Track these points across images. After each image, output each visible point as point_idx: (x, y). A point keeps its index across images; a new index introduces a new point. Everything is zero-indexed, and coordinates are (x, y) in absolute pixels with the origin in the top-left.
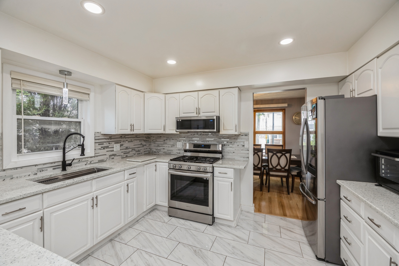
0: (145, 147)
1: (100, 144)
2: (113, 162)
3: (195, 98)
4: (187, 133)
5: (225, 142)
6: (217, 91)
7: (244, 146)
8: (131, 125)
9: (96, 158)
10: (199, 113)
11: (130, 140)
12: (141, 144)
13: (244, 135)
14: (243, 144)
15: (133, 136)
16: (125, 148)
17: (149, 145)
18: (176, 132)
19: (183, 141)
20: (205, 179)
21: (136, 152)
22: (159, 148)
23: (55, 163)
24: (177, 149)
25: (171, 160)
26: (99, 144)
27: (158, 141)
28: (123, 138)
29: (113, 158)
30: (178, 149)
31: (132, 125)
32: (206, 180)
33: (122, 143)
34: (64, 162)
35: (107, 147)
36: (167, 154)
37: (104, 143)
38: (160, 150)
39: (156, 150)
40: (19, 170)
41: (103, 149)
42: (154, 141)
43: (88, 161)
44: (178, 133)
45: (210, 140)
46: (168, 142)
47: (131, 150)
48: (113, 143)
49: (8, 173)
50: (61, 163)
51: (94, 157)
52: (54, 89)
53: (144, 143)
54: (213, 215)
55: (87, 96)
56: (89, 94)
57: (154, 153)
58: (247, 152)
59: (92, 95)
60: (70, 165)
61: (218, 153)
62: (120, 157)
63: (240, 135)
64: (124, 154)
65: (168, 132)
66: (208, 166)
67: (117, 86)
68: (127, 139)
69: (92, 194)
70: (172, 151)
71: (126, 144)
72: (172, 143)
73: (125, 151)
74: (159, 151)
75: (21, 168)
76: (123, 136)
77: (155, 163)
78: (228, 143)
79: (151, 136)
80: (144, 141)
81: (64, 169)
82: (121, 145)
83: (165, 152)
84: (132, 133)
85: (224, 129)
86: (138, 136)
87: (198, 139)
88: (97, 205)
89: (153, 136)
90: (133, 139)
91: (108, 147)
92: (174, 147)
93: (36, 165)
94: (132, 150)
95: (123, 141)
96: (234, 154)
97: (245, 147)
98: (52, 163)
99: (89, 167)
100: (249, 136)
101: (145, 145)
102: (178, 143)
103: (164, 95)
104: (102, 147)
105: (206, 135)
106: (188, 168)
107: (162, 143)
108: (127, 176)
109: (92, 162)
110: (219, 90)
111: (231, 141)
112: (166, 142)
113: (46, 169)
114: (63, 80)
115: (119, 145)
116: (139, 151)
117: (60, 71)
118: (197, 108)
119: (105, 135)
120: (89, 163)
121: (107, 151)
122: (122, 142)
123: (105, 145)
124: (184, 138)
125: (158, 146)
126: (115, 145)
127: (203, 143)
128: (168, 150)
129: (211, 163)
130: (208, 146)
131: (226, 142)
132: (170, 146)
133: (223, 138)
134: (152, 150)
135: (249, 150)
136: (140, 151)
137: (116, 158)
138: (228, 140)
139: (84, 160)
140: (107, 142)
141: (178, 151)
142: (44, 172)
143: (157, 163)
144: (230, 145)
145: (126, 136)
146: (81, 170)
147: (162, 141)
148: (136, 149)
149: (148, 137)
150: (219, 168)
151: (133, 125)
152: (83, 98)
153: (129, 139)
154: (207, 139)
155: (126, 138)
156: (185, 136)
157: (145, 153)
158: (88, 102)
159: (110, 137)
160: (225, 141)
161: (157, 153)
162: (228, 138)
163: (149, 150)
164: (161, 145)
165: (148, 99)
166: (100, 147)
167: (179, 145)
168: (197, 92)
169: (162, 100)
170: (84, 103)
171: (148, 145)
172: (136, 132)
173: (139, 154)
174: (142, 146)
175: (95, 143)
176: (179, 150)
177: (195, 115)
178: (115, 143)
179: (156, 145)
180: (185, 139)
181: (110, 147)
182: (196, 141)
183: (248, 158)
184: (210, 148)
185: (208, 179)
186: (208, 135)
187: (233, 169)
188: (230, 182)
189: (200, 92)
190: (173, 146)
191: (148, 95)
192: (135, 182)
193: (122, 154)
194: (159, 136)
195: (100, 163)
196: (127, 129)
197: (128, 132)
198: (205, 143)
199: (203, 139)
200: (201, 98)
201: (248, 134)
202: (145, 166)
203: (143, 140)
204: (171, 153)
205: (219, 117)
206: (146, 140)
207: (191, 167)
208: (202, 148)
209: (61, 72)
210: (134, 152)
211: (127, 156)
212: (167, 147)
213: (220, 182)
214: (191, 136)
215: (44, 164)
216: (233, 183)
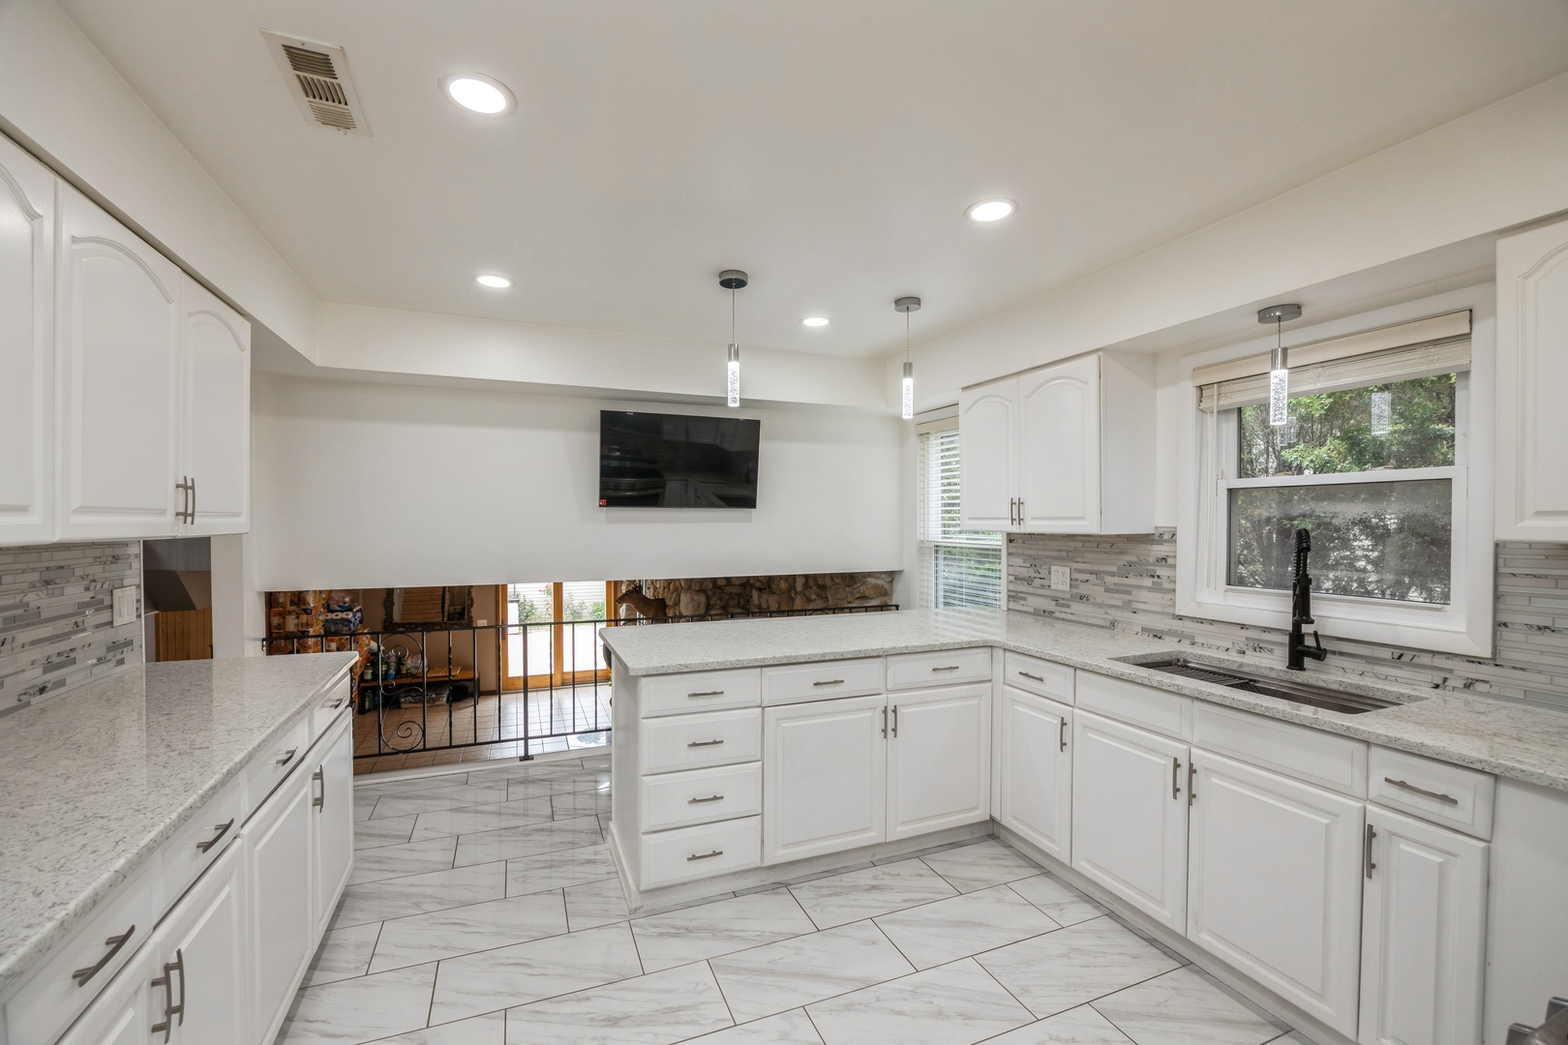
9: (1508, 672)
34: (1296, 634)
40: (1206, 627)
51: (1496, 662)
56: (1469, 335)
60: (1319, 654)
75: (1212, 622)
81: (1296, 662)
93: (1243, 626)
109: (1481, 687)
113: (1270, 647)
139: (1425, 660)
142: (1263, 654)
146: (1354, 691)
152: (1433, 367)
215: (1265, 630)
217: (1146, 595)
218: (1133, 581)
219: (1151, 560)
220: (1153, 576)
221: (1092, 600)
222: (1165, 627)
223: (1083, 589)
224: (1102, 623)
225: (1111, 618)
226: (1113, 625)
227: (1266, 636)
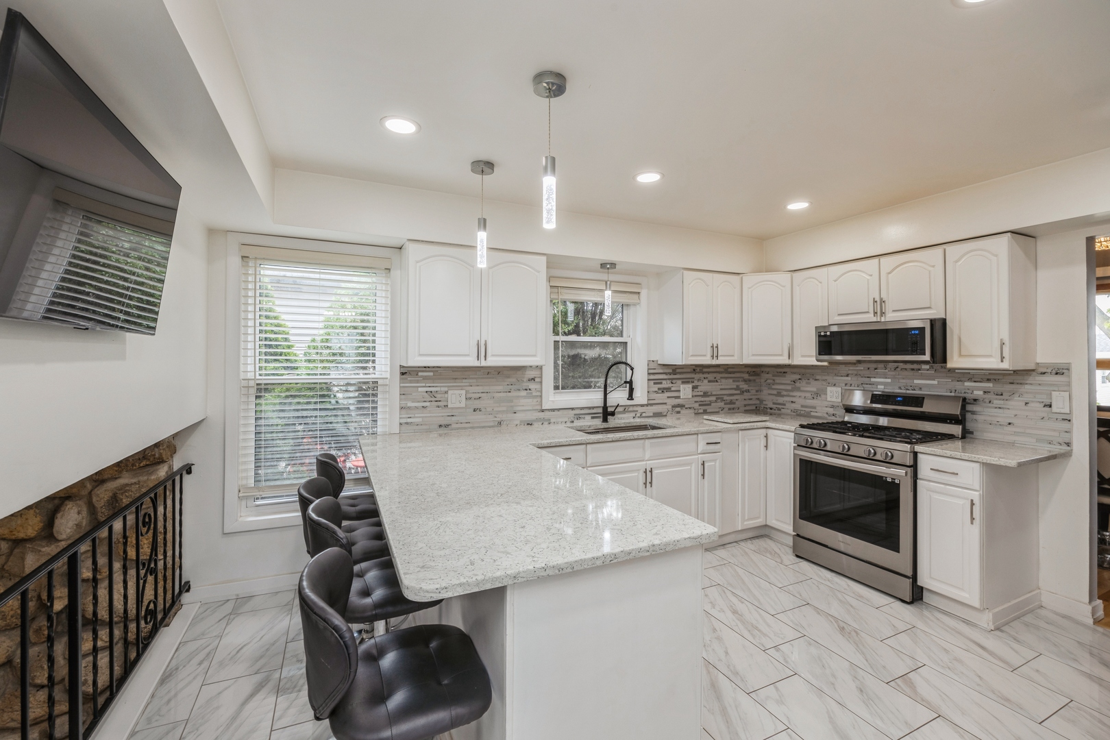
0: (746, 395)
1: (657, 382)
2: (679, 419)
3: (871, 275)
4: (855, 364)
5: (975, 392)
6: (939, 250)
7: (1050, 406)
8: (712, 347)
9: (649, 407)
10: (883, 313)
11: (712, 379)
12: (737, 388)
13: (1049, 371)
14: (1048, 402)
15: (718, 369)
16: (702, 394)
17: (757, 391)
18: (818, 360)
19: (844, 385)
20: (889, 480)
21: (725, 404)
22: (781, 400)
23: (593, 408)
24: (826, 403)
25: (802, 426)
26: (655, 383)
27: (777, 381)
28: (699, 373)
29: (679, 412)
30: (831, 404)
31: (715, 345)
32: (893, 483)
33: (696, 383)
34: (605, 407)
35: (668, 390)
36: (797, 414)
37: (664, 382)
38: (784, 405)
39: (774, 403)
40: (556, 413)
41: (660, 392)
42: (769, 381)
43: (637, 411)
44: (826, 364)
45: (926, 384)
46: (802, 385)
47: (713, 398)
48: (679, 382)
49: (547, 415)
50: (600, 410)
51: (647, 405)
52: (593, 293)
53: (744, 386)
54: (914, 577)
55: (636, 296)
56: (639, 293)
57: (769, 410)
58: (1065, 425)
59: (644, 293)
60: (613, 414)
61: (950, 423)
62: (692, 411)
63: (1033, 370)
64: (700, 405)
65: (798, 360)
66: (901, 449)
67: (685, 272)
68: (706, 375)
69: (645, 463)
70: (815, 408)
71: (705, 386)
72: (814, 389)
73: (703, 399)
74: (780, 407)
75: (558, 410)
76: (698, 369)
77: (764, 430)
78: (986, 396)
79: (762, 369)
80: (745, 381)
81: (605, 420)
82: (694, 388)
83: (795, 411)
84: (715, 362)
85: (960, 355)
86: (730, 370)
87: (889, 380)
88: (651, 483)
89: (767, 369)
90: (718, 376)
91: (670, 388)
92: (819, 397)
93: (573, 409)
94: (717, 398)
95: (699, 380)
96: (1010, 428)
97: (1054, 409)
98: (590, 408)
99: (638, 421)
100: (1069, 376)
101: (748, 391)
102: (829, 389)
103: (789, 275)
104: (659, 389)
105: (913, 369)
106: (841, 448)
107: (789, 387)
108: (702, 446)
109: (644, 415)
110: (944, 246)
111: (999, 388)
112: (798, 384)
113: (583, 416)
114: (604, 276)
115: (690, 386)
116: (731, 402)
117: (601, 264)
118: (878, 299)
119: (664, 365)
120: (638, 415)
121: (668, 397)
122: (696, 382)
123: (665, 384)
124: (847, 375)
125: (779, 394)
126: (682, 387)
127: (904, 391)
128: (802, 406)
129: (906, 443)
130: (918, 401)
131: (981, 393)
132: (808, 395)
133: (970, 380)
134: (764, 402)
135: (1074, 421)
136: (734, 403)
137: (684, 411)
138: (990, 385)
139: (631, 409)
140: (669, 379)
141: (831, 411)
142: (581, 420)
143: (770, 432)
144: (995, 402)
145: (705, 370)
146: (628, 425)
147: (789, 382)
148: (725, 398)
149: (755, 371)
150: (931, 458)
151: (717, 347)
152: (630, 301)
153: (711, 377)
154: (916, 381)
155: (703, 373)
156: (850, 372)
157: (747, 408)
158: (638, 306)
159: (675, 371)
160: (978, 389)
161: (776, 411)
162: (989, 380)
163: (758, 402)
164: (785, 393)
165: (749, 288)
166: (655, 388)
167: (833, 394)
168: (876, 261)
169: (784, 287)
170: (632, 309)
171: (753, 392)
172: (722, 360)
173: (732, 408)
174: (738, 392)
175: (649, 380)
176: (833, 407)
177: (870, 317)
178: (683, 383)
179: (775, 392)
180: (849, 378)
181: (673, 389)
182: (882, 387)
183: (1068, 444)
184: (922, 407)
185: (897, 481)
186: (919, 370)
187: (977, 466)
188: (968, 499)
189: (883, 259)
190: (817, 395)
191: (749, 280)
192: (718, 461)
193: (696, 406)
194: (781, 370)
195: (656, 419)
196: (705, 356)
197: (707, 360)
198: (908, 392)
199: (904, 381)
200: (889, 273)
201: (1068, 369)
202: (740, 432)
203: (741, 379)
204: (812, 414)
205: (944, 322)
206: (750, 381)
207: (852, 446)
208: (898, 403)
209: (603, 265)
210: (721, 404)
211: (705, 412)
212: (802, 398)
213: (936, 496)
214: (867, 373)
215: (582, 408)
216: (976, 501)
217: (523, 401)
218: (513, 394)
219: (525, 380)
220: (526, 390)
221: (483, 410)
222: (534, 418)
223: (477, 404)
224: (492, 424)
225: (499, 419)
226: (500, 423)
227: (583, 412)
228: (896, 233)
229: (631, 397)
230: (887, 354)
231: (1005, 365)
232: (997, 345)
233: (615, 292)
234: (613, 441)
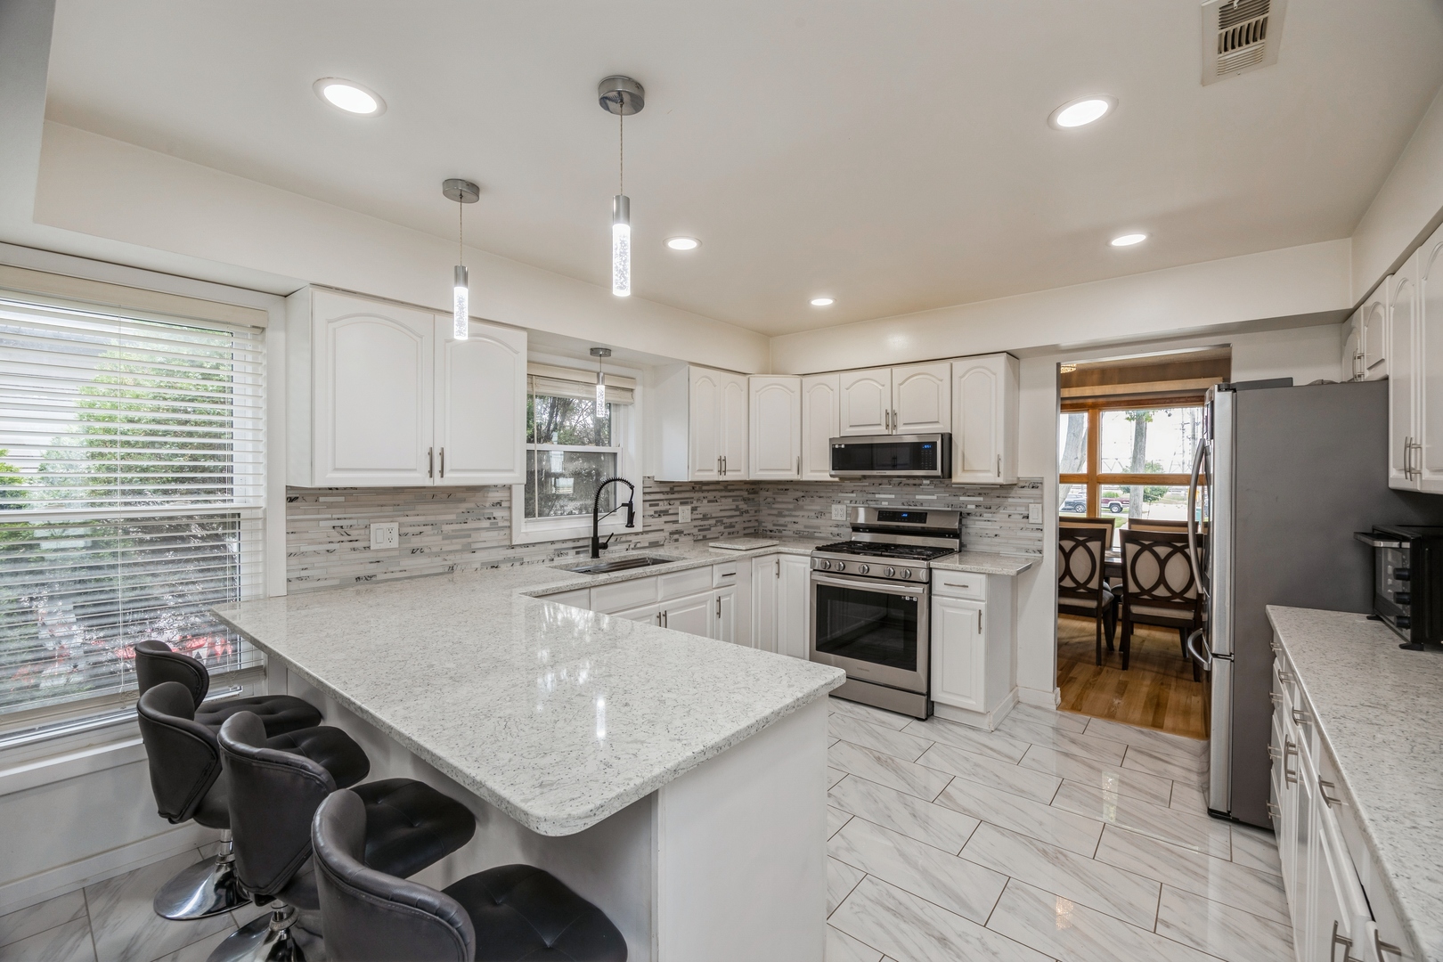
0: (746, 517)
1: (653, 503)
2: (677, 548)
3: (883, 386)
4: (860, 479)
5: (969, 507)
6: (946, 364)
7: (1028, 517)
8: (720, 460)
9: (645, 536)
10: (895, 427)
11: (712, 498)
12: (737, 509)
13: (1027, 485)
14: (1025, 513)
15: (718, 487)
16: (701, 516)
17: (756, 512)
18: (831, 476)
19: (849, 502)
20: (907, 598)
21: (725, 528)
22: (782, 520)
23: (578, 540)
24: (830, 523)
25: (818, 549)
26: (651, 505)
27: (779, 500)
28: (698, 491)
29: (677, 540)
30: (836, 523)
31: (723, 458)
32: (911, 601)
33: (695, 504)
34: (595, 538)
35: (665, 513)
36: (802, 537)
37: (661, 503)
38: (786, 526)
39: (774, 525)
40: (531, 548)
41: (657, 515)
42: (769, 500)
43: (631, 541)
44: (837, 479)
45: (928, 498)
46: (806, 503)
47: (712, 522)
48: (678, 502)
49: (518, 552)
50: (590, 542)
51: (642, 533)
52: (576, 387)
53: (743, 506)
54: (929, 694)
55: (629, 394)
56: (632, 390)
57: (769, 533)
58: (1038, 534)
59: (638, 390)
60: (605, 546)
61: (949, 537)
62: (691, 538)
63: (1015, 484)
64: (699, 530)
65: (808, 476)
66: (917, 566)
67: (692, 368)
68: (705, 494)
69: (657, 605)
70: (818, 527)
71: (705, 507)
72: (818, 508)
73: (702, 523)
74: (781, 528)
75: (534, 544)
76: (697, 487)
77: (775, 555)
78: (978, 510)
79: (761, 486)
80: (744, 500)
81: (595, 555)
82: (694, 509)
83: (797, 533)
84: (722, 478)
85: (964, 470)
86: (730, 487)
87: (893, 496)
89: (769, 486)
90: (718, 494)
91: (668, 511)
92: (823, 517)
93: (553, 542)
94: (717, 521)
95: (698, 500)
96: (996, 539)
97: (1031, 520)
98: (574, 540)
99: (634, 554)
100: (1042, 490)
101: (747, 512)
102: (834, 506)
103: (798, 379)
104: (655, 512)
105: (915, 485)
106: (862, 570)
107: (791, 506)
108: (717, 579)
109: (638, 545)
110: (951, 361)
111: (989, 502)
112: (800, 503)
113: (566, 552)
114: (595, 366)
115: (689, 507)
116: (731, 526)
117: (592, 349)
118: (889, 411)
119: (661, 482)
120: (632, 546)
121: (665, 522)
122: (695, 502)
123: (663, 506)
124: (852, 492)
125: (780, 515)
126: (681, 508)
127: (907, 507)
128: (805, 527)
129: (923, 559)
130: (921, 516)
131: (973, 507)
132: (813, 514)
133: (964, 495)
134: (763, 524)
135: (1045, 530)
136: (734, 527)
137: (682, 539)
138: (981, 499)
139: (624, 539)
140: (666, 500)
141: (836, 530)
142: (563, 558)
143: (782, 557)
144: (985, 515)
145: (704, 488)
147: (791, 500)
148: (725, 520)
149: (754, 489)
150: (946, 573)
151: (725, 460)
152: (619, 399)
153: (710, 495)
154: (918, 497)
155: (703, 491)
156: (854, 488)
157: (747, 531)
158: (630, 407)
159: (673, 490)
160: (971, 503)
161: (777, 534)
162: (980, 494)
163: (757, 524)
164: (787, 513)
165: (757, 392)
166: (651, 511)
167: (838, 513)
168: (888, 370)
169: (793, 392)
170: (622, 409)
171: (752, 513)
172: (730, 476)
173: (732, 533)
174: (738, 513)
175: (644, 501)
176: (837, 526)
177: (882, 430)
178: (682, 503)
179: (775, 512)
180: (854, 495)
181: (670, 512)
182: (887, 503)
183: (1040, 552)
184: (925, 522)
185: (915, 599)
186: (921, 485)
187: (983, 577)
188: (975, 610)
189: (896, 369)
190: (821, 514)
191: (758, 382)
192: (733, 596)
193: (695, 531)
194: (783, 486)
195: (654, 549)
196: (712, 470)
197: (713, 476)
198: (910, 507)
199: (907, 496)
200: (901, 384)
201: (1041, 483)
202: (754, 559)
203: (740, 498)
204: (816, 535)
205: (951, 435)
206: (749, 499)
207: (871, 566)
208: (904, 520)
209: (594, 351)
210: (721, 528)
211: (705, 538)
212: (804, 518)
213: (949, 610)
214: (872, 489)
215: (564, 541)
216: (983, 612)
217: (485, 535)
218: (471, 525)
219: (487, 505)
220: (489, 518)
221: (426, 550)
222: (500, 558)
223: (416, 542)
224: (441, 570)
225: (450, 563)
226: (452, 568)
227: (565, 545)
228: (898, 343)
229: (630, 523)
230: (894, 467)
231: (1001, 480)
232: (994, 460)
233: (608, 387)
234: (623, 581)
